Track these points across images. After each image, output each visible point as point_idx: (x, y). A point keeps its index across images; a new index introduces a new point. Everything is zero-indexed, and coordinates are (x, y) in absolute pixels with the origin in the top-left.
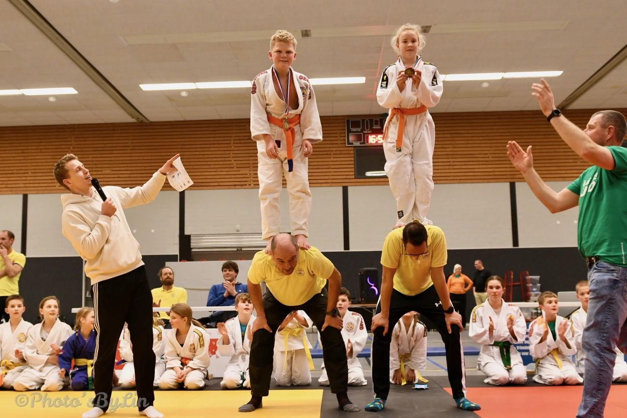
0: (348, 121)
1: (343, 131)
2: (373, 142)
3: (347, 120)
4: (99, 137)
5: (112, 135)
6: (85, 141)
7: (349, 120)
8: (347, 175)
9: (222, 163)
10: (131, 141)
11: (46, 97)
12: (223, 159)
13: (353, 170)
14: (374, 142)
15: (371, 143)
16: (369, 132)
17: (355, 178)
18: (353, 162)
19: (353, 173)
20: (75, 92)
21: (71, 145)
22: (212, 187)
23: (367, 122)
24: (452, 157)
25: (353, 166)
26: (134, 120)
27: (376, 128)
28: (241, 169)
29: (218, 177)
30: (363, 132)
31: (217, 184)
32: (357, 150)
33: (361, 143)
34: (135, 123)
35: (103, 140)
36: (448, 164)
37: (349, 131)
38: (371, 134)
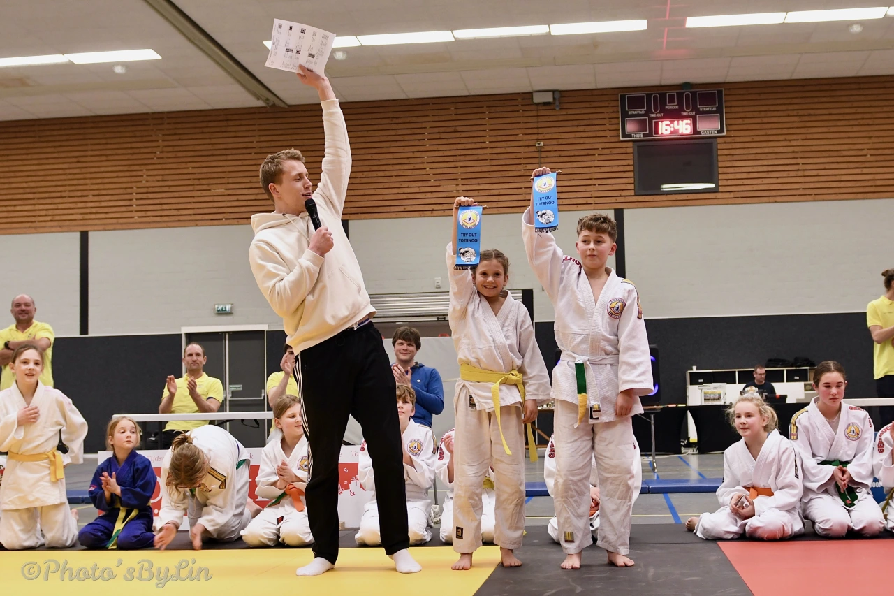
0: (623, 97)
1: (614, 115)
2: (665, 133)
3: (621, 95)
4: (203, 133)
5: (224, 129)
6: (180, 140)
7: (625, 95)
8: (623, 190)
9: (409, 173)
10: (257, 139)
11: (110, 67)
12: (412, 167)
13: (632, 180)
14: (668, 132)
15: (662, 135)
16: (659, 115)
17: (635, 195)
18: (631, 168)
19: (632, 187)
20: (158, 57)
21: (159, 147)
22: (393, 215)
23: (655, 98)
24: (801, 155)
25: (631, 174)
26: (260, 103)
27: (671, 107)
28: (442, 182)
29: (405, 196)
30: (648, 116)
31: (402, 209)
32: (638, 146)
33: (645, 135)
34: (262, 107)
35: (210, 138)
36: (796, 167)
37: (625, 115)
38: (663, 118)
